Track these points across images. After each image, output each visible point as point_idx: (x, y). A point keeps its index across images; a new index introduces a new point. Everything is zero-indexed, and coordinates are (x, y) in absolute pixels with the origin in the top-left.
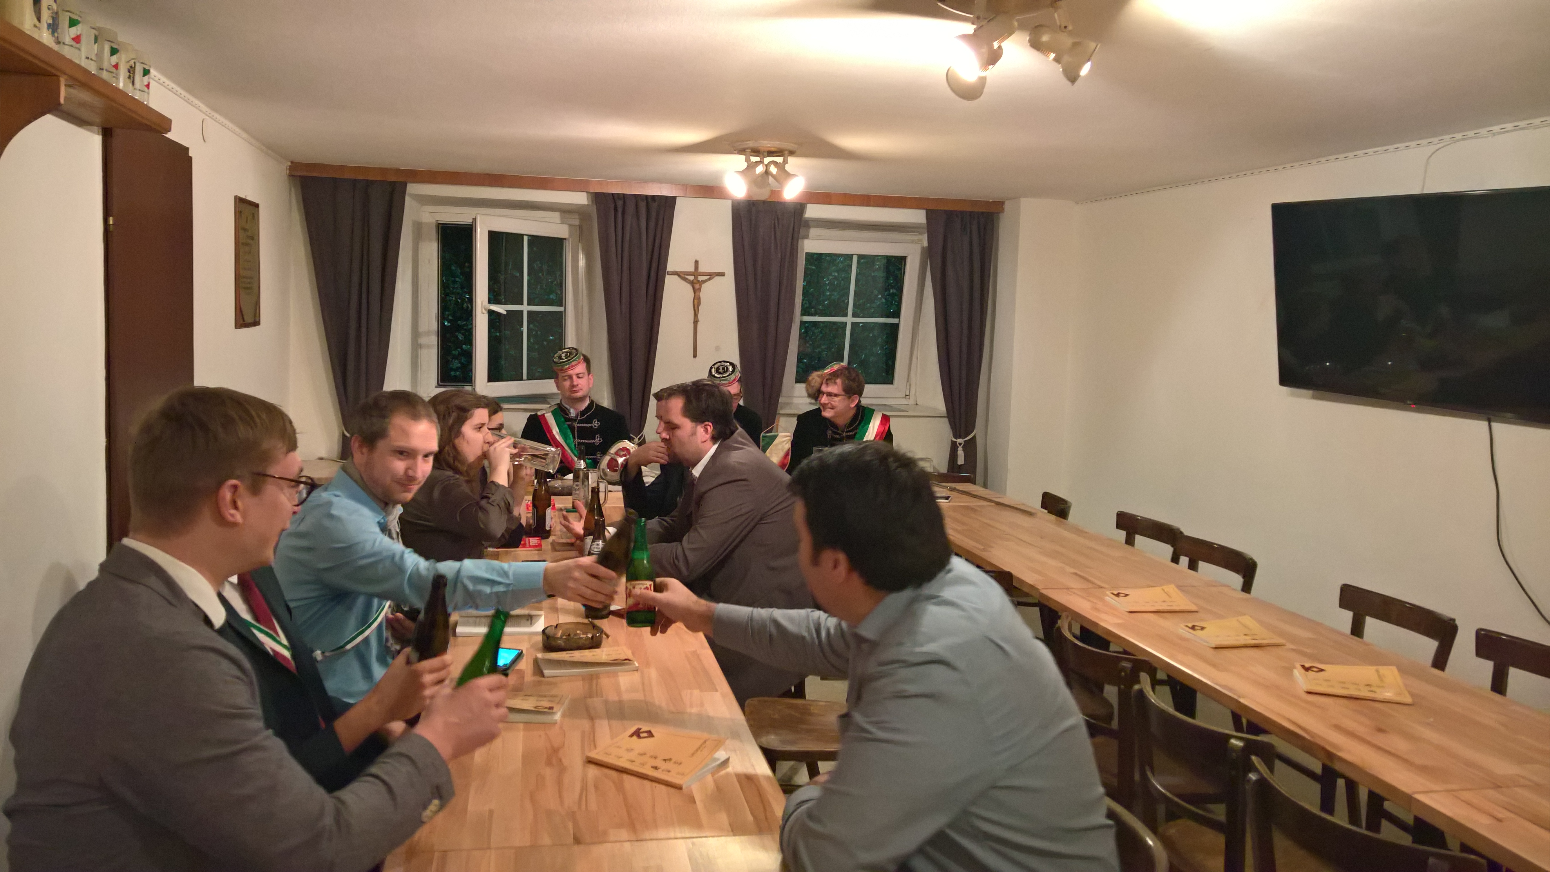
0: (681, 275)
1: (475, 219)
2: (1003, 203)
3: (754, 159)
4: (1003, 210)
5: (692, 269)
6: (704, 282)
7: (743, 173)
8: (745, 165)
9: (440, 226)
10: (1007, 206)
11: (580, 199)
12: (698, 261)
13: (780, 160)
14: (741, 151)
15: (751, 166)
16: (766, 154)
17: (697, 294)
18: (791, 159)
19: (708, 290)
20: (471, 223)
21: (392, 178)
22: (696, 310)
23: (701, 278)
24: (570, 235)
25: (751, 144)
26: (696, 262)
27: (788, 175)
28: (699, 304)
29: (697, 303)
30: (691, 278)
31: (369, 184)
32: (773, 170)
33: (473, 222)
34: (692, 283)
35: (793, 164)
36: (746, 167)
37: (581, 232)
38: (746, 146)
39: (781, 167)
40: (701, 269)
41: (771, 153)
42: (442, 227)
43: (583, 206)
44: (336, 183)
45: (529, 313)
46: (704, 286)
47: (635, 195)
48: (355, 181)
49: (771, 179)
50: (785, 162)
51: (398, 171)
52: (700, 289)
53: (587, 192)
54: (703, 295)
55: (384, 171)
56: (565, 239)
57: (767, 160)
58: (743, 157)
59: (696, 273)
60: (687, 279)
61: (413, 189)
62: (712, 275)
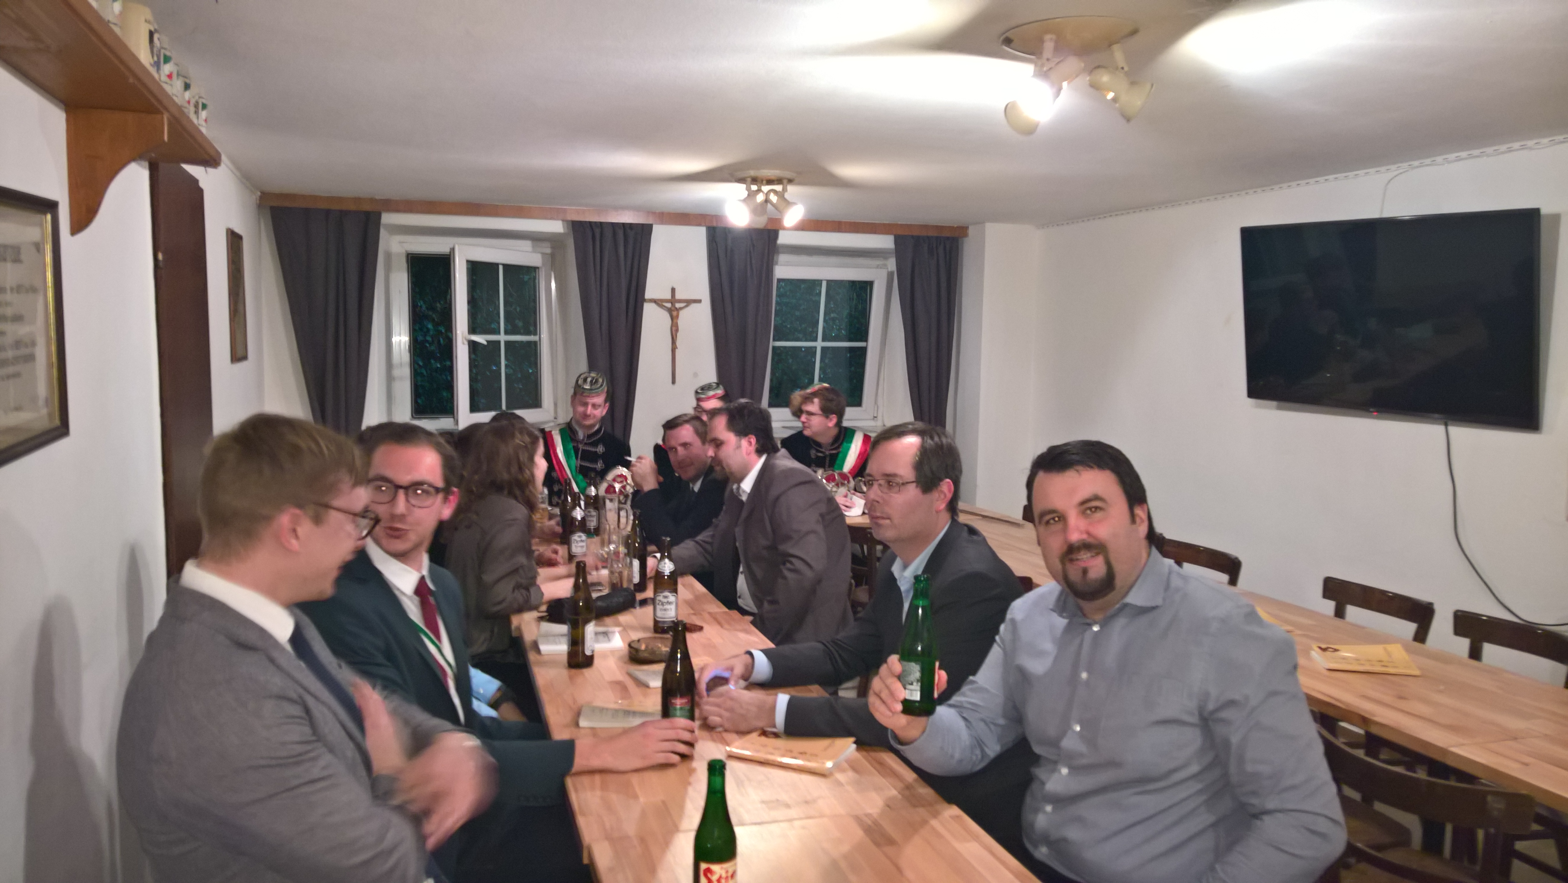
0: (658, 302)
1: (453, 250)
2: (967, 228)
3: (754, 188)
4: (966, 235)
5: (669, 297)
6: (681, 308)
7: (745, 200)
8: (746, 193)
9: (409, 256)
10: (971, 231)
11: (556, 227)
12: (675, 289)
13: (779, 188)
14: (741, 180)
15: (751, 195)
16: (764, 182)
17: (675, 321)
18: (790, 188)
19: (686, 316)
20: (449, 253)
21: (367, 207)
22: (675, 337)
23: (678, 305)
24: (544, 264)
25: (752, 173)
26: (673, 290)
27: (788, 204)
28: (677, 330)
29: (674, 330)
30: (669, 305)
31: (343, 214)
32: (773, 198)
33: (450, 252)
34: (670, 311)
35: (792, 191)
36: (746, 196)
37: (554, 261)
38: (746, 176)
39: (781, 195)
40: (678, 296)
41: (770, 182)
42: (411, 257)
43: (560, 234)
44: (307, 212)
45: (507, 343)
46: (682, 313)
47: (612, 224)
48: (328, 212)
49: (769, 206)
50: (785, 190)
51: (372, 200)
52: (677, 316)
53: (563, 221)
54: (681, 322)
55: (357, 200)
56: (538, 268)
57: (766, 188)
58: (744, 186)
59: (673, 300)
60: (665, 306)
61: (387, 218)
62: (689, 302)
